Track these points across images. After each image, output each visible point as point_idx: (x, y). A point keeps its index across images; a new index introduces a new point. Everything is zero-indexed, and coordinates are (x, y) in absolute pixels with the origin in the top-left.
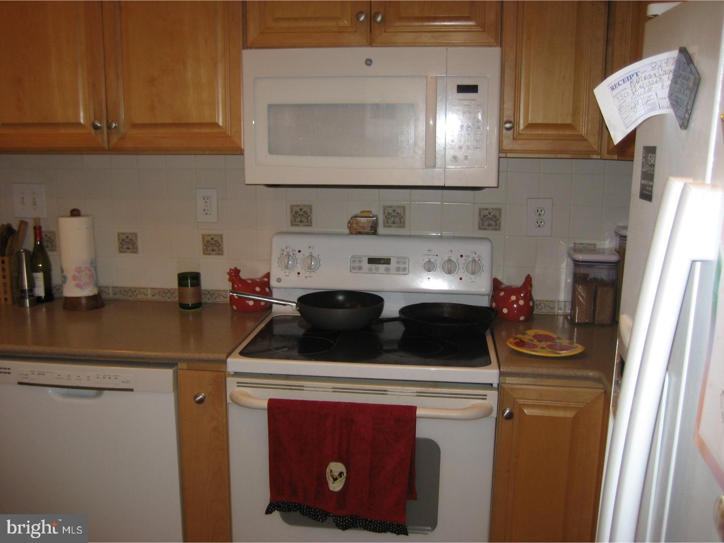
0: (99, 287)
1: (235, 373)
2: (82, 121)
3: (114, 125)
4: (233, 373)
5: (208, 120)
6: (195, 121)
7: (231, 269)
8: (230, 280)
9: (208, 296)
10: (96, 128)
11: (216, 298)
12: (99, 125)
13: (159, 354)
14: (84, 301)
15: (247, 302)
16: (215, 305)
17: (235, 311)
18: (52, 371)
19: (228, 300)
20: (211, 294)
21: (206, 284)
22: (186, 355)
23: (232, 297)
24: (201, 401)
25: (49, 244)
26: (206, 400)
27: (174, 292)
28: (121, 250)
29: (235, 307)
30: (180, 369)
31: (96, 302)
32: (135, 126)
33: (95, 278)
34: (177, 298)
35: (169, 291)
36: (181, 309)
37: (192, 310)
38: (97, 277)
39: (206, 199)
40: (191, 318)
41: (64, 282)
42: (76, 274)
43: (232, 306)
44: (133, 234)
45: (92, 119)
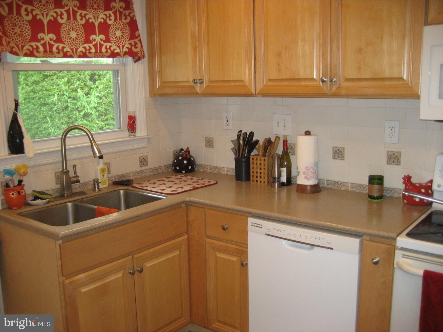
0: (318, 179)
1: (402, 248)
2: (315, 77)
3: (334, 79)
4: (400, 248)
5: (396, 76)
6: (387, 76)
7: (405, 176)
8: (404, 183)
9: (388, 191)
10: (323, 81)
11: (393, 194)
12: (325, 79)
13: (352, 228)
14: (309, 188)
15: (414, 199)
16: (392, 198)
17: (406, 204)
18: (285, 230)
19: (401, 195)
20: (390, 191)
21: (387, 183)
22: (370, 231)
23: (404, 195)
24: (376, 263)
25: (291, 151)
26: (380, 262)
27: (365, 187)
28: (334, 158)
29: (406, 201)
30: (364, 240)
31: (316, 189)
32: (348, 80)
33: (316, 174)
34: (367, 191)
35: (362, 186)
36: (369, 199)
37: (376, 200)
38: (317, 173)
39: (391, 127)
40: (375, 205)
41: (298, 175)
42: (306, 171)
43: (404, 201)
44: (342, 148)
45: (321, 76)
